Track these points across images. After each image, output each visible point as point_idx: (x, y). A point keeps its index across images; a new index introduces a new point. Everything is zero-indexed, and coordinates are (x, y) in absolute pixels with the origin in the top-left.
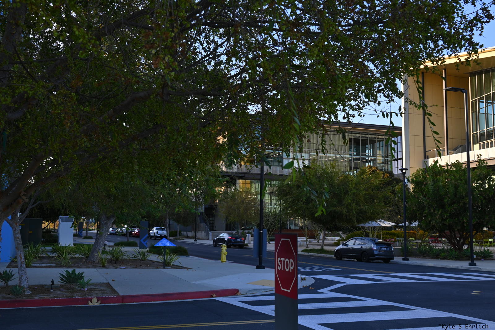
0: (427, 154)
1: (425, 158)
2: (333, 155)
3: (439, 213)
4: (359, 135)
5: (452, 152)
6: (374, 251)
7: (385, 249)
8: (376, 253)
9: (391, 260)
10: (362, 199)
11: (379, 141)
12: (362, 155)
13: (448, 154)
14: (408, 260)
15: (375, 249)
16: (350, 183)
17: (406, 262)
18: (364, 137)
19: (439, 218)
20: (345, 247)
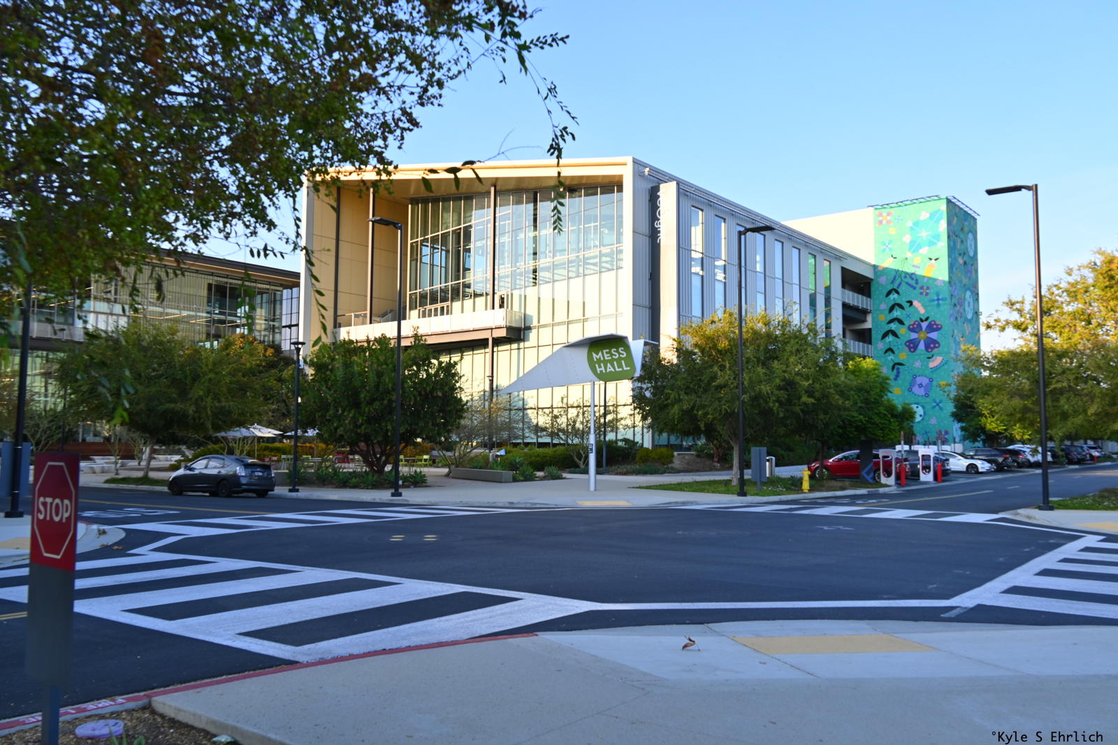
0: (339, 320)
1: (335, 327)
2: (176, 311)
3: (351, 415)
4: (225, 280)
5: (378, 319)
6: (241, 479)
7: (260, 474)
8: (244, 481)
9: (270, 493)
10: (225, 390)
11: (261, 293)
12: (230, 315)
13: (371, 323)
14: (297, 491)
15: (243, 474)
16: (204, 361)
17: (294, 495)
18: (235, 284)
19: (350, 423)
20: (188, 472)
